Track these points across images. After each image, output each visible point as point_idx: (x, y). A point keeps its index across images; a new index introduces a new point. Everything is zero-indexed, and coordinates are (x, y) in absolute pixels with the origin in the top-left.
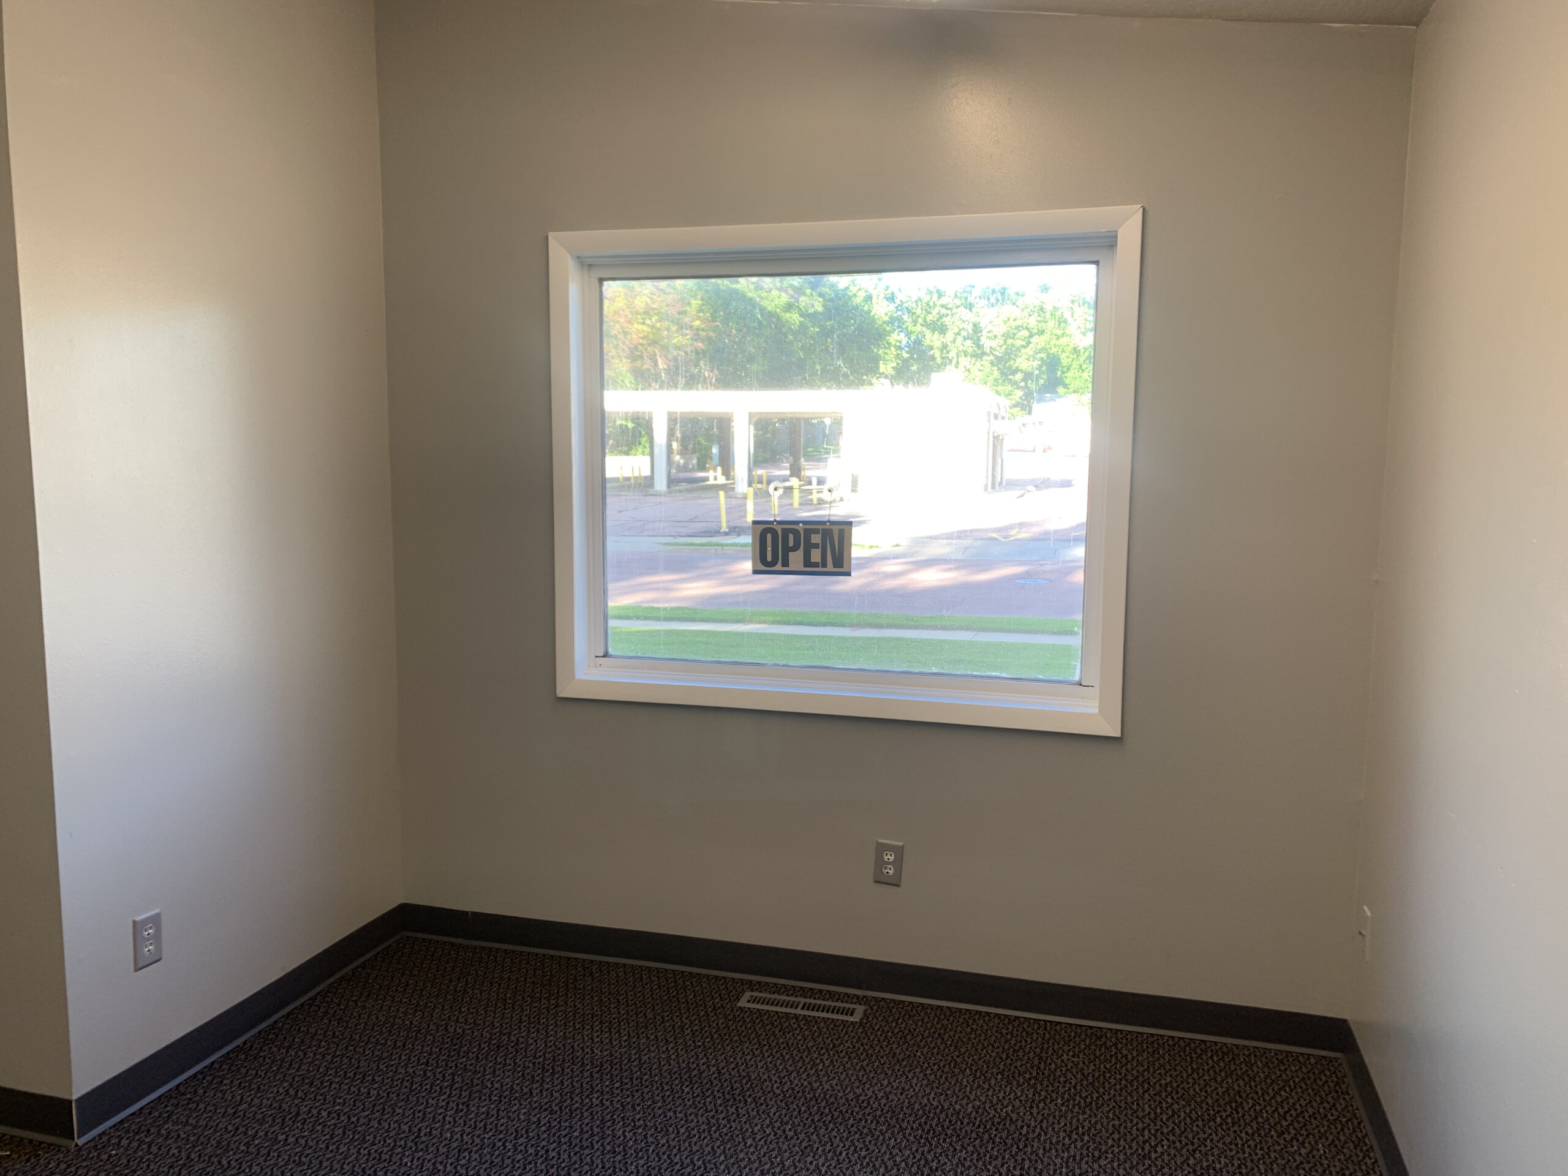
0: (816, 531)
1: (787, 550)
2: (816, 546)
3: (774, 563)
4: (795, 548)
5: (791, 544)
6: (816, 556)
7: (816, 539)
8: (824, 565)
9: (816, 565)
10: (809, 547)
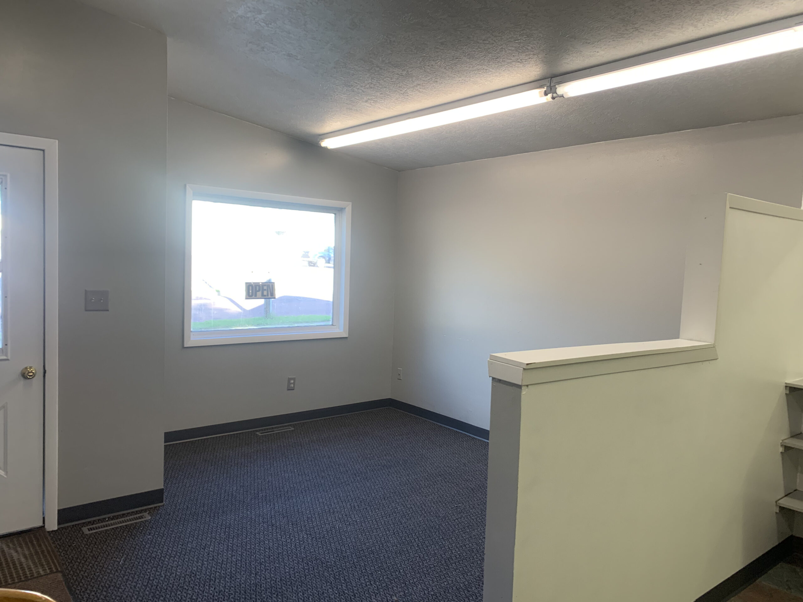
0: (265, 285)
1: (256, 291)
2: (265, 290)
3: (252, 296)
4: (259, 291)
5: (258, 289)
6: (265, 293)
7: (265, 288)
8: (268, 296)
9: (265, 296)
10: (263, 290)
